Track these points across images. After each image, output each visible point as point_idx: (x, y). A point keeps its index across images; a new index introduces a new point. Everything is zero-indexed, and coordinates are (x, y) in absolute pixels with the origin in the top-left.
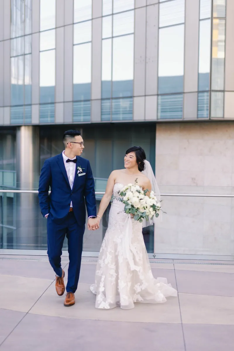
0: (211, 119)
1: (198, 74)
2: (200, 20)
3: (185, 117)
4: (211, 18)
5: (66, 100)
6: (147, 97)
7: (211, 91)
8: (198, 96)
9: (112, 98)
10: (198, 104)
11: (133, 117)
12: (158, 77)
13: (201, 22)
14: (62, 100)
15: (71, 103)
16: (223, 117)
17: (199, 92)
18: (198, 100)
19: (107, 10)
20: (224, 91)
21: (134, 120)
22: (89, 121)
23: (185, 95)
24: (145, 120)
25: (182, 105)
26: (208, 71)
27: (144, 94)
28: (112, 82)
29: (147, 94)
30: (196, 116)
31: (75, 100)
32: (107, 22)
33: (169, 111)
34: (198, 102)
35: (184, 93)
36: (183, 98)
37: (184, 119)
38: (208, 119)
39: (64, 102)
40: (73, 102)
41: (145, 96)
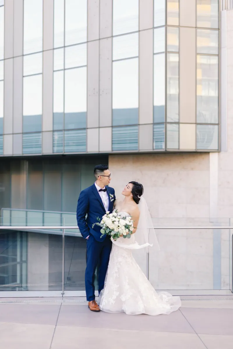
0: (167, 150)
1: (154, 106)
2: (154, 54)
3: (140, 149)
4: (165, 53)
5: (14, 132)
6: (101, 129)
7: (166, 123)
8: (153, 128)
9: (64, 130)
10: (153, 136)
11: (87, 149)
12: (112, 110)
13: (155, 56)
14: (11, 133)
15: (21, 135)
16: (179, 149)
17: (154, 124)
18: (153, 131)
19: (58, 42)
20: (178, 123)
21: (87, 152)
22: (41, 153)
23: (140, 126)
24: (99, 151)
25: (137, 137)
26: (163, 103)
27: (98, 126)
28: (64, 113)
29: (101, 126)
30: (152, 148)
31: (25, 131)
32: (58, 54)
33: (128, 142)
34: (153, 134)
35: (139, 125)
36: (139, 129)
37: (139, 150)
38: (164, 150)
39: (13, 134)
40: (23, 133)
41: (99, 127)
